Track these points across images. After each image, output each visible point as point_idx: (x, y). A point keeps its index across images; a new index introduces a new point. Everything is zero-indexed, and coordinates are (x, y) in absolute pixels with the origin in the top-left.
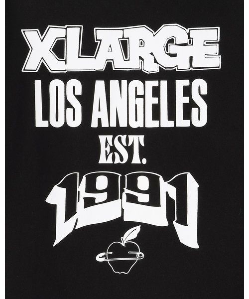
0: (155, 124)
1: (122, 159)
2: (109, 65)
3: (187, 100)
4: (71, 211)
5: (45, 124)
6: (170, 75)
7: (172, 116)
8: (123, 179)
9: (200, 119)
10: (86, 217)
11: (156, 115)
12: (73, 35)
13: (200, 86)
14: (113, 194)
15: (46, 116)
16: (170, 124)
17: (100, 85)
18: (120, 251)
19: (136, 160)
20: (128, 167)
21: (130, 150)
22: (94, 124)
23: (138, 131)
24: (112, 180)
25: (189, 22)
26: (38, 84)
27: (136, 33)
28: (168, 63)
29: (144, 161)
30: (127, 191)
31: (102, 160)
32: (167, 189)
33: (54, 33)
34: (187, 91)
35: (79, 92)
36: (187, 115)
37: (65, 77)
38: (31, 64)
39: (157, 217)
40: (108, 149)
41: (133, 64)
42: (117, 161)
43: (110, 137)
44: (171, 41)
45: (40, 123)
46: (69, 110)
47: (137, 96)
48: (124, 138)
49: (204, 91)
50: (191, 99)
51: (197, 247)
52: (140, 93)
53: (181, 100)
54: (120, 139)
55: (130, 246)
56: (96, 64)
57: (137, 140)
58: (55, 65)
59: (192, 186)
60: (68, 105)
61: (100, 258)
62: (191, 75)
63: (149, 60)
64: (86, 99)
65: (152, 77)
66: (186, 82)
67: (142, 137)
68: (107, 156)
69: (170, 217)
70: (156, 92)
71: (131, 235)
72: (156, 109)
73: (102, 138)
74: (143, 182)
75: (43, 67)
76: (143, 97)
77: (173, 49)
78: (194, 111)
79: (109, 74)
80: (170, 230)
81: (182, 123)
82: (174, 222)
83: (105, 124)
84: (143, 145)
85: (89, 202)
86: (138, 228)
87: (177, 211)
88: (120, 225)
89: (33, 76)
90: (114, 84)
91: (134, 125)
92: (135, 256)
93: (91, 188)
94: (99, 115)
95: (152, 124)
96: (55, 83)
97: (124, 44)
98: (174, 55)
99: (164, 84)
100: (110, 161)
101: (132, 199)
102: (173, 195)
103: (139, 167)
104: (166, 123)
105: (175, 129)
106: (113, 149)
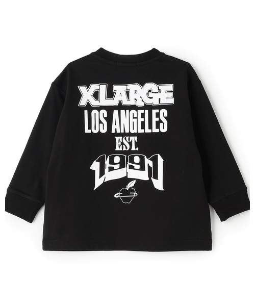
0: (142, 131)
1: (126, 148)
2: (120, 103)
3: (157, 119)
4: (102, 173)
5: (89, 131)
6: (150, 108)
7: (150, 127)
8: (127, 158)
9: (164, 128)
10: (110, 176)
11: (143, 127)
12: (103, 88)
13: (164, 112)
14: (122, 165)
15: (90, 128)
16: (150, 131)
17: (116, 112)
18: (126, 192)
19: (133, 148)
20: (130, 152)
21: (130, 143)
22: (113, 131)
23: (134, 135)
24: (122, 158)
25: (159, 82)
26: (86, 112)
27: (133, 87)
28: (149, 102)
29: (137, 149)
30: (129, 163)
31: (117, 149)
32: (148, 162)
33: (94, 87)
34: (158, 115)
35: (106, 116)
36: (158, 127)
37: (99, 108)
38: (83, 103)
39: (144, 176)
40: (120, 143)
41: (132, 102)
42: (124, 149)
43: (121, 138)
44: (150, 91)
45: (87, 131)
46: (101, 125)
47: (134, 118)
48: (127, 138)
49: (166, 115)
50: (160, 119)
51: (163, 190)
52: (135, 116)
53: (155, 119)
54: (125, 139)
55: (131, 190)
56: (114, 102)
57: (134, 139)
58: (94, 103)
59: (160, 160)
60: (100, 122)
61: (116, 196)
62: (160, 107)
63: (139, 100)
64: (109, 119)
65: (141, 108)
66: (157, 111)
67: (136, 138)
68: (119, 147)
69: (150, 176)
70: (143, 116)
71: (131, 185)
72: (143, 124)
73: (117, 138)
74: (137, 159)
75: (88, 104)
76: (137, 118)
77: (151, 95)
78: (161, 125)
79: (120, 107)
80: (150, 182)
81: (155, 130)
82: (152, 178)
83: (118, 131)
84: (137, 141)
85: (111, 169)
86: (135, 181)
87: (153, 173)
88: (126, 180)
89: (83, 108)
90: (123, 112)
91: (132, 132)
92: (133, 195)
93: (112, 162)
94: (115, 127)
95: (141, 131)
96: (94, 112)
97: (127, 92)
98: (152, 98)
99: (147, 112)
100: (121, 149)
101: (131, 167)
102: (151, 165)
103: (135, 152)
104: (148, 130)
105: (152, 133)
106: (122, 143)
